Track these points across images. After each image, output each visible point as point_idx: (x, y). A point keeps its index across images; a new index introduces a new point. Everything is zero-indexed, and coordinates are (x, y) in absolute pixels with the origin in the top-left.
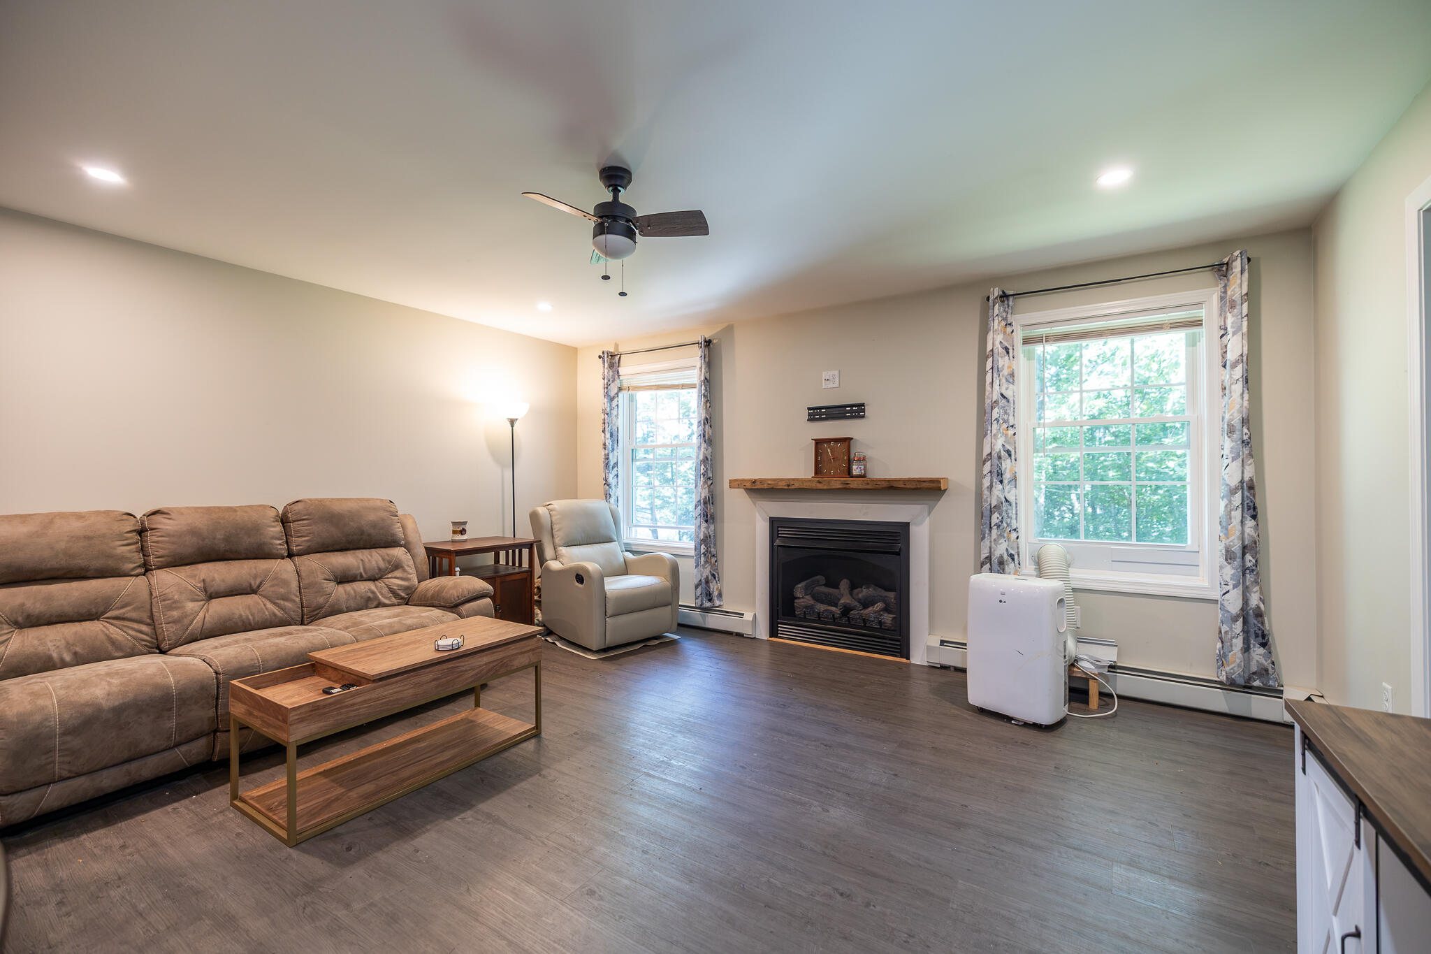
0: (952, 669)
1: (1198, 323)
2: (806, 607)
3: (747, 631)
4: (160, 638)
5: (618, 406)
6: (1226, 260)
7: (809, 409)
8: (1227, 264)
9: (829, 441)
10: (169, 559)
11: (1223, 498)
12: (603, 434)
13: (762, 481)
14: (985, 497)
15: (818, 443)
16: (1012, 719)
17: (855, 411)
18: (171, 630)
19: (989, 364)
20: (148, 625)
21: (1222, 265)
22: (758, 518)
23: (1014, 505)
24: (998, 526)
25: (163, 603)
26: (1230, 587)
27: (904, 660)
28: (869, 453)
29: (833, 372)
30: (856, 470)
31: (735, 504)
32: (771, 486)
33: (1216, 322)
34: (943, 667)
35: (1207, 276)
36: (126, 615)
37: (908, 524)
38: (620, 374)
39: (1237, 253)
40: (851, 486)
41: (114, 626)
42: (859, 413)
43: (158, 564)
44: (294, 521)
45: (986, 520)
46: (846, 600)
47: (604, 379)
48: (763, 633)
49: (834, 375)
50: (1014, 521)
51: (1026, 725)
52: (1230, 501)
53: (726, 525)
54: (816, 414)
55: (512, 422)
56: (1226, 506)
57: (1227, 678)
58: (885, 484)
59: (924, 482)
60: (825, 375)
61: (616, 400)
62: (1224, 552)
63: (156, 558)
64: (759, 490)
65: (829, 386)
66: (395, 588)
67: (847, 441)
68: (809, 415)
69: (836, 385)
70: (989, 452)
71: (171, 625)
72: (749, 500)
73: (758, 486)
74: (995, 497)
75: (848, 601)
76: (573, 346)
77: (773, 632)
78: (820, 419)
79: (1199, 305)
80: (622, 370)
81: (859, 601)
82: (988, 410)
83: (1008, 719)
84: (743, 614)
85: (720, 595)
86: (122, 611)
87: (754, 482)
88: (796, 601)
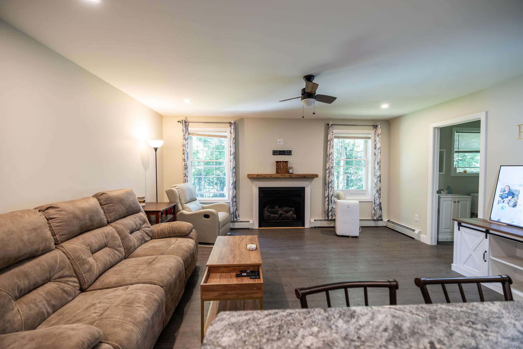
0: (317, 227)
1: (369, 138)
2: (268, 216)
3: (250, 227)
4: (82, 283)
5: (188, 143)
6: (376, 125)
7: (273, 151)
8: (376, 126)
9: (280, 162)
10: (67, 236)
11: (376, 179)
12: (183, 155)
13: (261, 175)
14: (327, 179)
15: (277, 162)
16: (350, 236)
17: (288, 153)
18: (87, 276)
19: (329, 143)
20: (75, 277)
21: (375, 125)
22: (254, 187)
23: (333, 181)
24: (331, 187)
25: (79, 262)
26: (377, 198)
27: (303, 227)
28: (293, 166)
29: (281, 140)
30: (291, 171)
31: (245, 183)
32: (264, 177)
33: (373, 138)
34: (315, 227)
35: (372, 127)
36: (65, 274)
37: (305, 187)
38: (189, 130)
39: (379, 124)
40: (292, 177)
41: (62, 282)
42: (290, 153)
43: (62, 240)
44: (105, 205)
45: (327, 185)
46: (280, 212)
47: (183, 132)
48: (256, 227)
49: (282, 141)
50: (333, 185)
51: (353, 237)
52: (378, 179)
53: (240, 191)
54: (275, 153)
55: (156, 149)
56: (377, 180)
57: (376, 218)
58: (303, 176)
59: (314, 175)
60: (278, 140)
61: (187, 141)
62: (376, 191)
63: (60, 236)
64: (253, 178)
65: (280, 144)
66: (148, 232)
67: (287, 162)
68: (273, 153)
69: (282, 144)
70: (328, 167)
71: (87, 273)
72: (250, 181)
73: (259, 177)
74: (331, 179)
75: (281, 212)
76: (162, 115)
77: (260, 226)
78: (277, 155)
79: (370, 134)
80: (189, 129)
81: (284, 211)
82: (329, 155)
83: (348, 237)
84: (249, 221)
85: (239, 216)
86: (61, 272)
87: (258, 175)
88: (264, 214)
